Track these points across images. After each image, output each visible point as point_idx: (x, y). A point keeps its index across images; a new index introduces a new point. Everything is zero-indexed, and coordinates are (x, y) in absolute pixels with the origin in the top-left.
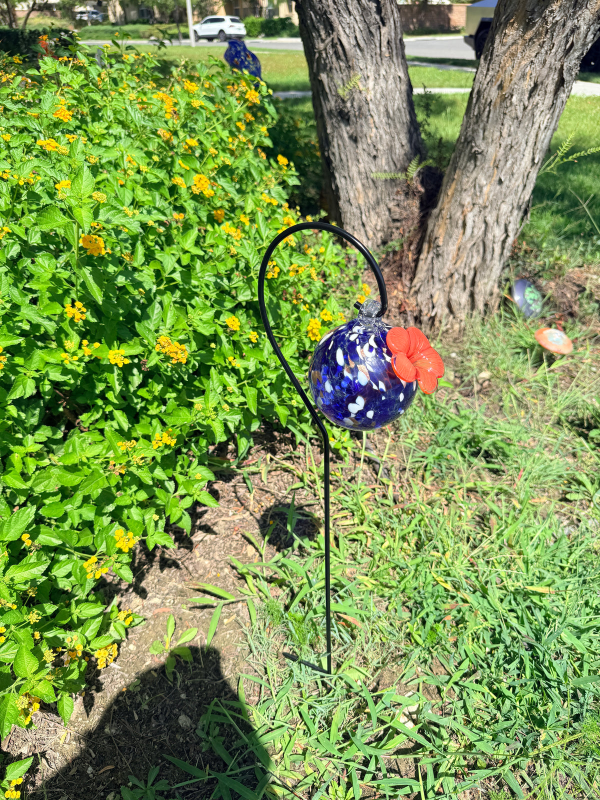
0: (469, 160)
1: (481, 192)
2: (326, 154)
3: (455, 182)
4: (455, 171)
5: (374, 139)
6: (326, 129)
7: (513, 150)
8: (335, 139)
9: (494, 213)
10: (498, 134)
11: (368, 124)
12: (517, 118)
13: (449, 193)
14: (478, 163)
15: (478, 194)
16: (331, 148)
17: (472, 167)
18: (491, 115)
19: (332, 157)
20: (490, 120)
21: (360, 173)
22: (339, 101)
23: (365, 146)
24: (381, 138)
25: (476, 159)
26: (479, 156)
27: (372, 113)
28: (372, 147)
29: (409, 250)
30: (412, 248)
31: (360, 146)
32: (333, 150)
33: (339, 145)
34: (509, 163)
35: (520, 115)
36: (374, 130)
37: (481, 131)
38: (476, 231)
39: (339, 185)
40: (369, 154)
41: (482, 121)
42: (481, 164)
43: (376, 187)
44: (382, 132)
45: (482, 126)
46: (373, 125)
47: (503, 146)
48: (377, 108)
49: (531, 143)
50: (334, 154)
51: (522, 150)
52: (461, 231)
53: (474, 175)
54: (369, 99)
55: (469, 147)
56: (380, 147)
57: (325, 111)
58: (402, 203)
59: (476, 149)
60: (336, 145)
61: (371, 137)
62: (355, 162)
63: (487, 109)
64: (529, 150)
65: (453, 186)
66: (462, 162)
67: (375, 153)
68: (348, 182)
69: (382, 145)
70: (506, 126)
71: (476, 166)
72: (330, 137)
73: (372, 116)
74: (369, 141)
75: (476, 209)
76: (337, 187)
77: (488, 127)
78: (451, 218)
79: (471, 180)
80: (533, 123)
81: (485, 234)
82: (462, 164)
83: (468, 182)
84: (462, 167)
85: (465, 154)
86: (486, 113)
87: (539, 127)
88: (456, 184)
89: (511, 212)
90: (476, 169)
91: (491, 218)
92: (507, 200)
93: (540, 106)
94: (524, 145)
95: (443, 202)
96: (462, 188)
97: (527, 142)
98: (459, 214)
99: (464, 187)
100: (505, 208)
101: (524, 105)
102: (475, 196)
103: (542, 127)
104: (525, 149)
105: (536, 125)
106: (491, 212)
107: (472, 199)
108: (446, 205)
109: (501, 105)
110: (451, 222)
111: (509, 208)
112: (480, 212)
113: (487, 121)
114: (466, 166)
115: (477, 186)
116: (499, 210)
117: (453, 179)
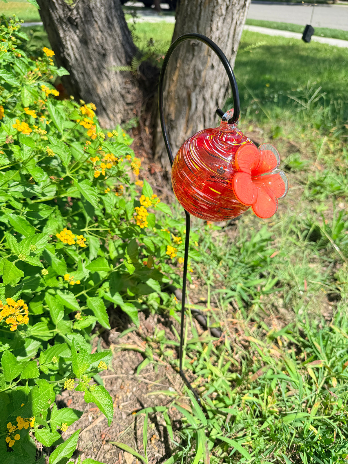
0: (188, 51)
1: (200, 75)
2: (62, 55)
3: (178, 69)
4: (176, 61)
5: (101, 40)
6: (58, 34)
7: (220, 41)
8: (68, 42)
9: (209, 91)
10: (209, 29)
11: (94, 28)
12: (222, 15)
13: (174, 79)
14: (196, 53)
15: (198, 77)
16: (66, 50)
17: (191, 56)
18: (202, 14)
19: (67, 57)
20: (202, 18)
21: (93, 69)
22: (66, 10)
23: (95, 47)
24: (106, 39)
25: (193, 50)
26: (196, 48)
27: (96, 19)
28: (100, 47)
29: (145, 125)
30: (147, 123)
31: (90, 47)
32: (68, 52)
33: (72, 47)
35: (224, 13)
36: (100, 33)
37: (195, 28)
38: (199, 106)
39: (78, 80)
40: (99, 53)
41: (195, 19)
42: (198, 53)
43: (109, 80)
44: (106, 34)
45: (195, 23)
46: (98, 29)
48: (99, 14)
49: (231, 36)
50: (69, 55)
51: (225, 40)
52: (187, 108)
53: (193, 62)
54: (91, 7)
56: (106, 46)
57: (55, 18)
58: (131, 91)
59: (193, 42)
60: (69, 47)
61: (98, 39)
62: (89, 61)
63: (199, 9)
64: (230, 41)
65: (177, 73)
66: (182, 52)
67: (103, 52)
68: (86, 77)
69: (108, 45)
70: (215, 22)
71: (193, 55)
72: (63, 41)
73: (96, 22)
74: (98, 43)
75: (198, 89)
76: (76, 81)
77: (201, 23)
78: (178, 98)
79: (191, 67)
80: (233, 19)
81: (204, 108)
82: (182, 55)
83: (189, 69)
84: (183, 57)
85: (184, 47)
86: (198, 12)
87: (236, 23)
88: (179, 71)
89: (220, 90)
90: (194, 58)
91: (207, 96)
92: (218, 81)
93: (236, 5)
94: (227, 37)
95: (169, 86)
96: (184, 74)
97: (229, 35)
98: (185, 94)
99: (186, 73)
100: (216, 87)
101: (227, 5)
102: (195, 79)
103: (238, 23)
104: (227, 41)
105: (234, 22)
106: (207, 91)
107: (194, 81)
108: (173, 88)
109: (209, 5)
110: (179, 102)
111: (218, 87)
112: (200, 91)
113: (200, 19)
114: (185, 56)
115: (197, 72)
116: (212, 88)
117: (176, 68)
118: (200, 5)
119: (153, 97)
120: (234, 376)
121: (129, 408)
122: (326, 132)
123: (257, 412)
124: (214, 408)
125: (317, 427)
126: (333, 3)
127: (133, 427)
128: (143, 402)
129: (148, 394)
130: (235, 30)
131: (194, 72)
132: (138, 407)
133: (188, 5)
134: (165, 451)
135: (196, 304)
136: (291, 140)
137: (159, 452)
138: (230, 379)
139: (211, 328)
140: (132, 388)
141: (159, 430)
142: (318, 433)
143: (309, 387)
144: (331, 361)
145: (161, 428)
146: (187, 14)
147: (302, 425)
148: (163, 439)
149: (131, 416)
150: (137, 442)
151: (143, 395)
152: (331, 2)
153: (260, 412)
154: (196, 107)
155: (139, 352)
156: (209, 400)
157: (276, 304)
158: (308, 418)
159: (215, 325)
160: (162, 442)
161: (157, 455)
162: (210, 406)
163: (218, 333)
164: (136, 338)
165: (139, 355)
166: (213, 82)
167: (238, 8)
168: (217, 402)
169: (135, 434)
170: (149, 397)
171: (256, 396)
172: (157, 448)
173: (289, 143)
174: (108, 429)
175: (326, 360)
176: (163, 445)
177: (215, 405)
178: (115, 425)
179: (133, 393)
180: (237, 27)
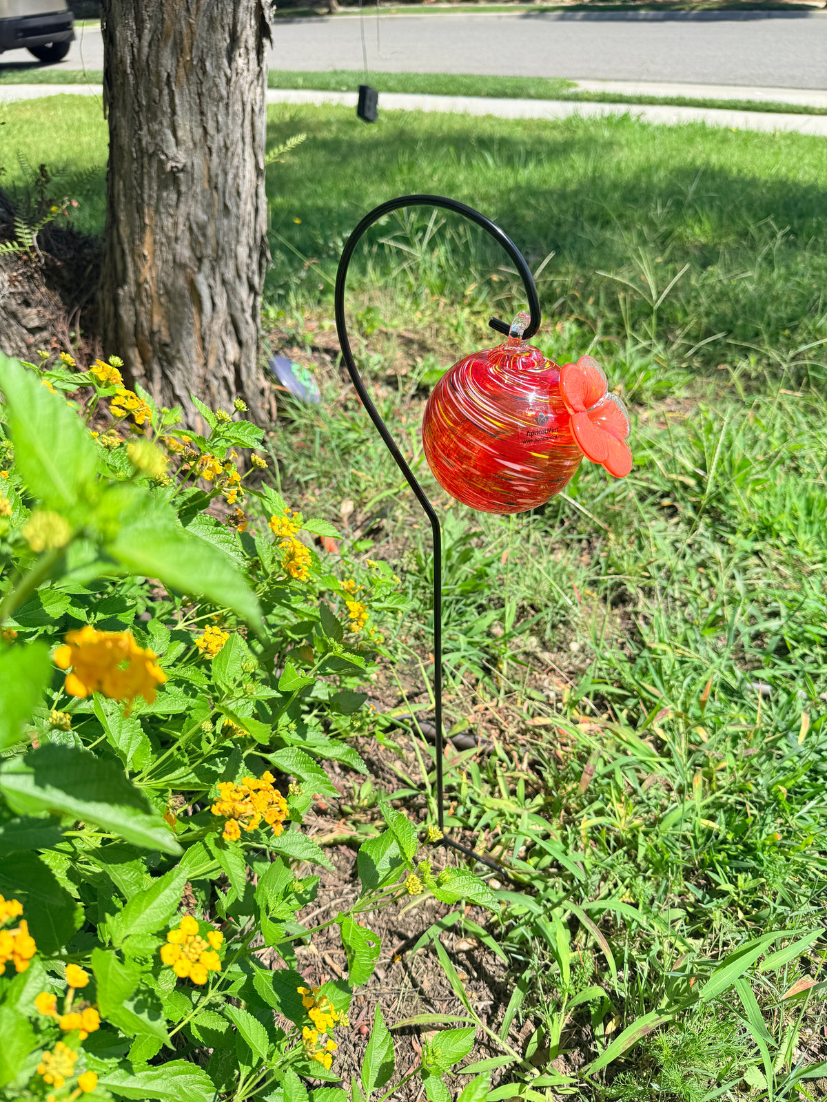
0: (163, 186)
1: (204, 235)
3: (148, 231)
4: (140, 210)
7: (230, 154)
9: (231, 264)
10: (200, 131)
12: (222, 98)
13: (146, 253)
14: (183, 188)
15: (201, 239)
17: (174, 196)
18: (177, 101)
20: (178, 109)
25: (176, 183)
26: (181, 176)
34: (230, 177)
35: (224, 93)
37: (168, 132)
38: (217, 300)
41: (164, 113)
42: (189, 188)
45: (166, 122)
47: (214, 150)
49: (248, 140)
51: (240, 151)
52: (193, 309)
53: (183, 209)
55: (155, 165)
59: (170, 164)
63: (166, 91)
64: (248, 150)
65: (148, 238)
66: (150, 190)
70: (209, 115)
71: (179, 194)
75: (206, 265)
77: (180, 121)
78: (167, 292)
79: (181, 220)
80: (243, 104)
81: (229, 304)
82: (150, 197)
83: (176, 224)
84: (153, 202)
85: (150, 178)
86: (166, 98)
87: (253, 110)
88: (153, 233)
89: (250, 256)
90: (183, 199)
91: (230, 275)
92: (243, 239)
93: (245, 73)
94: (240, 145)
95: (137, 271)
96: (168, 238)
97: (243, 138)
98: (181, 282)
99: (172, 234)
100: (242, 252)
101: (226, 75)
102: (194, 244)
103: (257, 109)
104: (243, 151)
105: (248, 108)
106: (226, 265)
107: (193, 250)
108: (147, 274)
109: (188, 79)
110: (171, 300)
111: (247, 250)
112: (213, 269)
113: (174, 113)
114: (159, 198)
115: (195, 227)
116: (236, 257)
117: (143, 227)
118: (168, 84)
119: (92, 300)
120: (539, 800)
121: (382, 955)
122: (458, 299)
123: (613, 843)
124: (536, 873)
125: (712, 818)
126: (330, 13)
127: (410, 985)
128: (402, 930)
129: (402, 912)
130: (253, 124)
131: (191, 229)
132: (398, 944)
133: (137, 85)
134: (491, 990)
135: (396, 706)
136: (401, 330)
137: (480, 999)
138: (536, 809)
139: (451, 738)
140: (366, 916)
141: (460, 963)
142: (718, 826)
143: (667, 760)
144: (679, 702)
145: (462, 957)
146: (140, 105)
147: (689, 826)
148: (475, 974)
149: (394, 967)
150: (432, 1005)
151: (393, 918)
152: (325, 10)
153: (617, 839)
154: (214, 305)
155: (342, 843)
156: (521, 864)
157: (528, 649)
158: (693, 809)
159: (458, 729)
160: (478, 980)
161: (481, 1006)
162: (529, 874)
163: (470, 740)
164: (321, 822)
165: (343, 849)
166: (233, 243)
167: (249, 79)
168: (535, 860)
169: (421, 992)
170: (406, 914)
171: (599, 813)
172: (475, 995)
173: (400, 336)
174: (364, 1013)
175: (672, 705)
176: (482, 983)
177: (535, 867)
178: (373, 999)
179: (373, 926)
180: (256, 118)
